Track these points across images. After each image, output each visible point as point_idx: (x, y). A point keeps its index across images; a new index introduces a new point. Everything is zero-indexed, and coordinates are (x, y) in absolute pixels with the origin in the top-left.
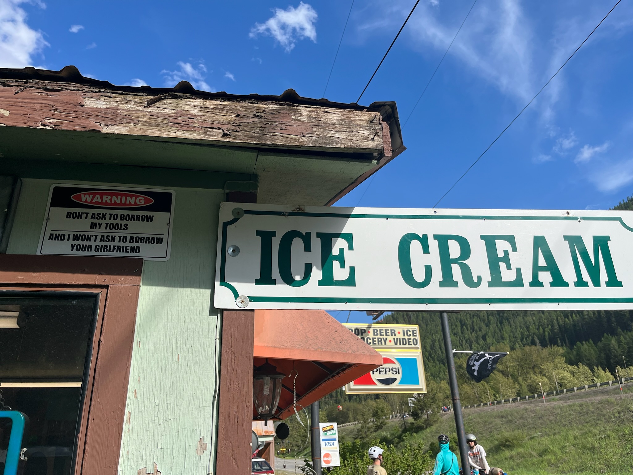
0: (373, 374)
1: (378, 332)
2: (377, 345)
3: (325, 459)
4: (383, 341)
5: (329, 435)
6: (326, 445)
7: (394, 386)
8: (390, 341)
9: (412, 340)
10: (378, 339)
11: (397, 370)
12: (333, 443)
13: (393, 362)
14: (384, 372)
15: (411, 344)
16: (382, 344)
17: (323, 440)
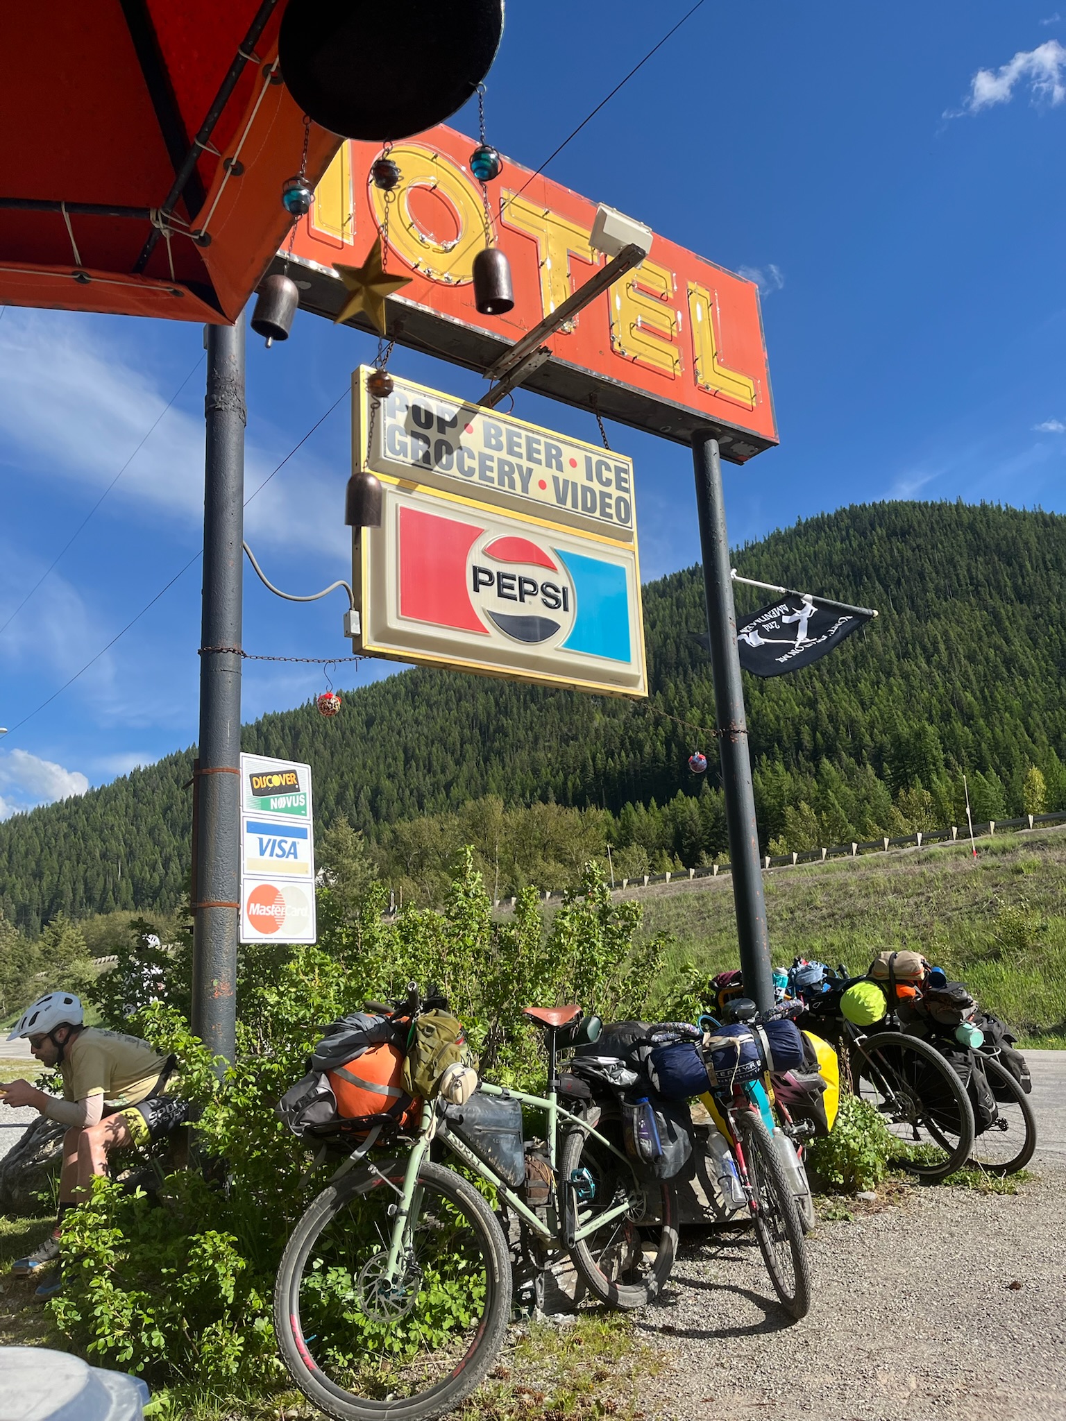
0: (476, 589)
1: (503, 439)
2: (496, 485)
3: (257, 909)
4: (516, 476)
5: (278, 810)
6: (262, 853)
7: (548, 649)
8: (542, 485)
9: (612, 502)
10: (502, 463)
11: (560, 596)
12: (294, 844)
13: (549, 566)
14: (516, 592)
15: (610, 516)
16: (512, 486)
17: (254, 828)
